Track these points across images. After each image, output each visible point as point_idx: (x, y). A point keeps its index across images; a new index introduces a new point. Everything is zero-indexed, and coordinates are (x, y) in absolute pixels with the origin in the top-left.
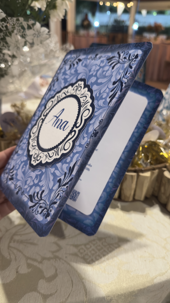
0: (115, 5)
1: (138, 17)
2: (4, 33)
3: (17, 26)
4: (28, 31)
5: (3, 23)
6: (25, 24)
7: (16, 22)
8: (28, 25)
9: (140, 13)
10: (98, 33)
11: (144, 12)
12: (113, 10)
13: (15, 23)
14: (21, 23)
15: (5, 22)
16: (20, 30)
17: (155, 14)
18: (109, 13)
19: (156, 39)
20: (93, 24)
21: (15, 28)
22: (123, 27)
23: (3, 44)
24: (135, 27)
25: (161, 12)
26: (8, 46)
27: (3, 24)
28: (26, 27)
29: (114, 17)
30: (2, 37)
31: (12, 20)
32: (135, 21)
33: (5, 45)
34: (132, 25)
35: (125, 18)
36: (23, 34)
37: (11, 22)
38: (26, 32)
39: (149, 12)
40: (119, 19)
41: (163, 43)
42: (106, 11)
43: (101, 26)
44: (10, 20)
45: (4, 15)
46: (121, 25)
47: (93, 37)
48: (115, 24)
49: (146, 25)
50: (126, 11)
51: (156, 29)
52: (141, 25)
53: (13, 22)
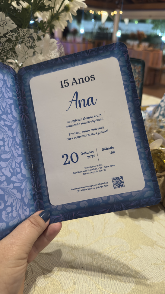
0: (99, 13)
1: (121, 25)
2: (13, 43)
3: (27, 37)
4: (37, 41)
5: (14, 33)
6: (35, 36)
7: (27, 33)
8: (38, 36)
9: (122, 21)
10: (84, 39)
11: (126, 21)
12: (98, 18)
13: (25, 34)
14: (31, 34)
15: (15, 33)
16: (29, 40)
17: (136, 22)
18: (93, 21)
19: (139, 46)
20: (79, 31)
21: (25, 38)
22: (107, 34)
23: (12, 54)
24: (119, 34)
25: (142, 21)
26: (16, 56)
27: (13, 35)
28: (36, 38)
29: (98, 24)
30: (12, 47)
31: (23, 31)
32: (119, 28)
33: (14, 55)
34: (116, 33)
35: (109, 25)
36: (32, 44)
37: (21, 33)
38: (35, 42)
39: (130, 21)
40: (103, 26)
41: (145, 50)
42: (91, 20)
43: (86, 33)
44: (21, 31)
45: (15, 26)
46: (105, 32)
47: (79, 43)
48: (99, 31)
49: (129, 32)
50: (110, 19)
51: (139, 37)
52: (124, 32)
53: (23, 33)
